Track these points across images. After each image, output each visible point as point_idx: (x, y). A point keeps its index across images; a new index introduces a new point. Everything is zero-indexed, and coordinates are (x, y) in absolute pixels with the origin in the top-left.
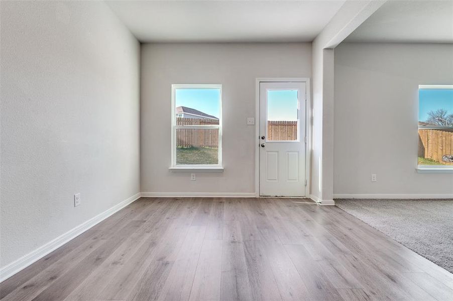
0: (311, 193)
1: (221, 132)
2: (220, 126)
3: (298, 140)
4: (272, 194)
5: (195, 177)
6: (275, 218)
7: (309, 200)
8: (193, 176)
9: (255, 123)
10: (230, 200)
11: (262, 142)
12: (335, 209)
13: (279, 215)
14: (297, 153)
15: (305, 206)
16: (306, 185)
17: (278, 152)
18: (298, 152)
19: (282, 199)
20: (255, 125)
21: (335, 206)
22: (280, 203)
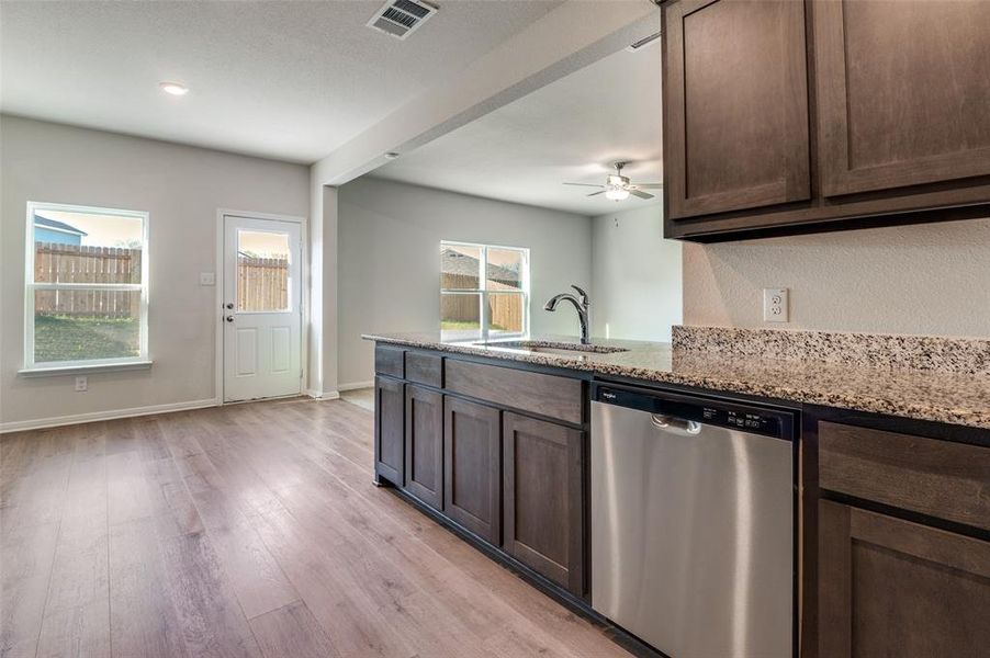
0: (309, 386)
1: (145, 296)
2: (144, 287)
3: (290, 309)
4: (247, 397)
5: (85, 384)
6: (252, 424)
7: (307, 397)
8: (82, 382)
9: (215, 280)
10: (167, 417)
11: (228, 313)
12: (341, 402)
13: (257, 421)
14: (287, 329)
15: (297, 406)
16: (301, 376)
17: (256, 328)
18: (289, 327)
19: (264, 402)
20: (214, 285)
21: (340, 399)
22: (258, 407)
